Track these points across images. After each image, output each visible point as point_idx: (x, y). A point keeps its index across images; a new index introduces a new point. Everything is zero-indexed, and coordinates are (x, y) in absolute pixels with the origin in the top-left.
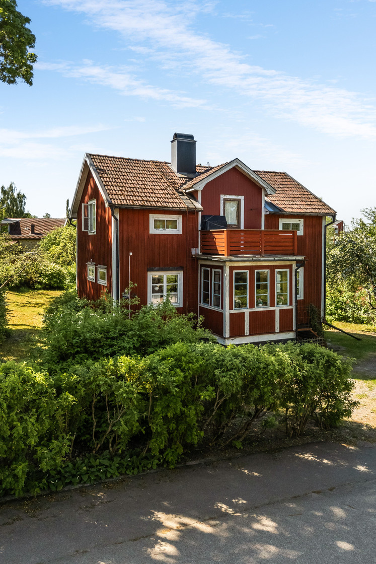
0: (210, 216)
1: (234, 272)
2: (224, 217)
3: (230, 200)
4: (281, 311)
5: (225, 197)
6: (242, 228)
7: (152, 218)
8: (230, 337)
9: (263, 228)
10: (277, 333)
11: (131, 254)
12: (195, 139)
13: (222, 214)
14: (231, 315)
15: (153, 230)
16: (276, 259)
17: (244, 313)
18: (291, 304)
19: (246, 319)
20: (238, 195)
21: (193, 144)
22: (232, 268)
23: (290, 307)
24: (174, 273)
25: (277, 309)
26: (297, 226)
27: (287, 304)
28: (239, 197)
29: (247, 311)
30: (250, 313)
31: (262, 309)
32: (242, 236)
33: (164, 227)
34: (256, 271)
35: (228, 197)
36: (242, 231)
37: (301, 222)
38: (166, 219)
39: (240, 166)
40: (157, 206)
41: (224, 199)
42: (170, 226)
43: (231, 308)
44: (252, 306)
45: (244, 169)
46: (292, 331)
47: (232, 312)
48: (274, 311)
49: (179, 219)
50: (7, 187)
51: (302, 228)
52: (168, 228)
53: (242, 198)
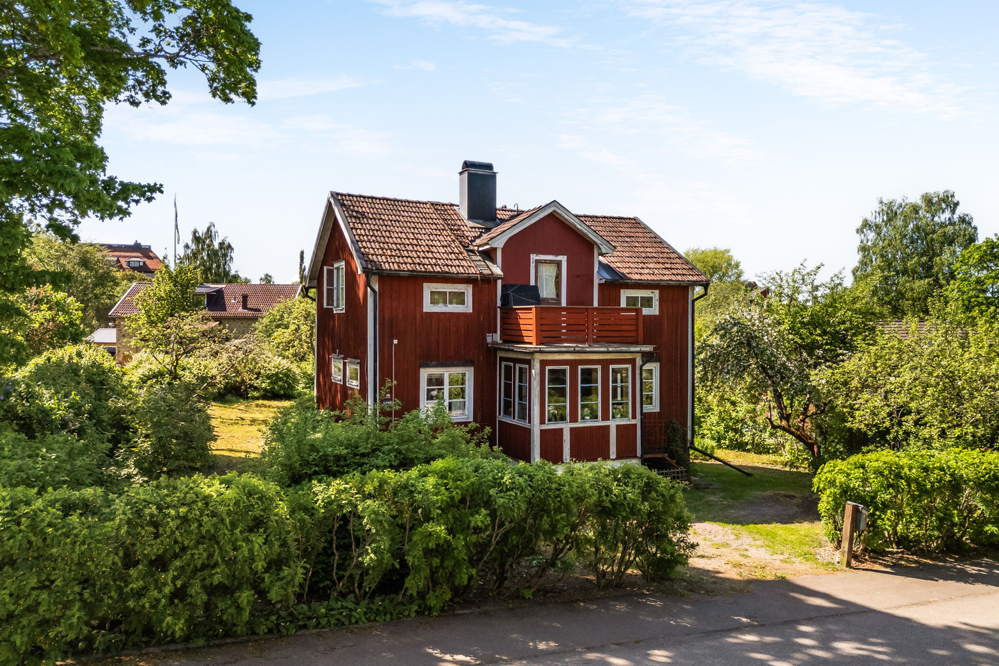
0: (514, 285)
1: (547, 368)
2: (536, 288)
3: (545, 262)
4: (618, 426)
5: (538, 258)
6: (564, 304)
7: (428, 288)
9: (596, 304)
10: (613, 460)
11: (395, 342)
12: (495, 170)
13: (532, 283)
14: (542, 431)
15: (428, 307)
16: (610, 349)
17: (561, 430)
18: (634, 417)
19: (565, 438)
20: (558, 254)
21: (493, 177)
22: (543, 363)
23: (633, 422)
24: (460, 370)
25: (613, 424)
26: (648, 302)
27: (627, 416)
28: (559, 258)
29: (566, 427)
30: (571, 429)
31: (590, 423)
32: (564, 316)
33: (445, 303)
34: (580, 367)
35: (542, 257)
36: (564, 309)
37: (655, 295)
38: (448, 290)
39: (559, 211)
40: (434, 272)
41: (536, 260)
42: (454, 301)
43: (542, 422)
44: (574, 419)
45: (566, 217)
46: (635, 457)
47: (544, 427)
48: (608, 428)
49: (468, 290)
50: (202, 231)
51: (657, 303)
52: (451, 303)
53: (563, 259)
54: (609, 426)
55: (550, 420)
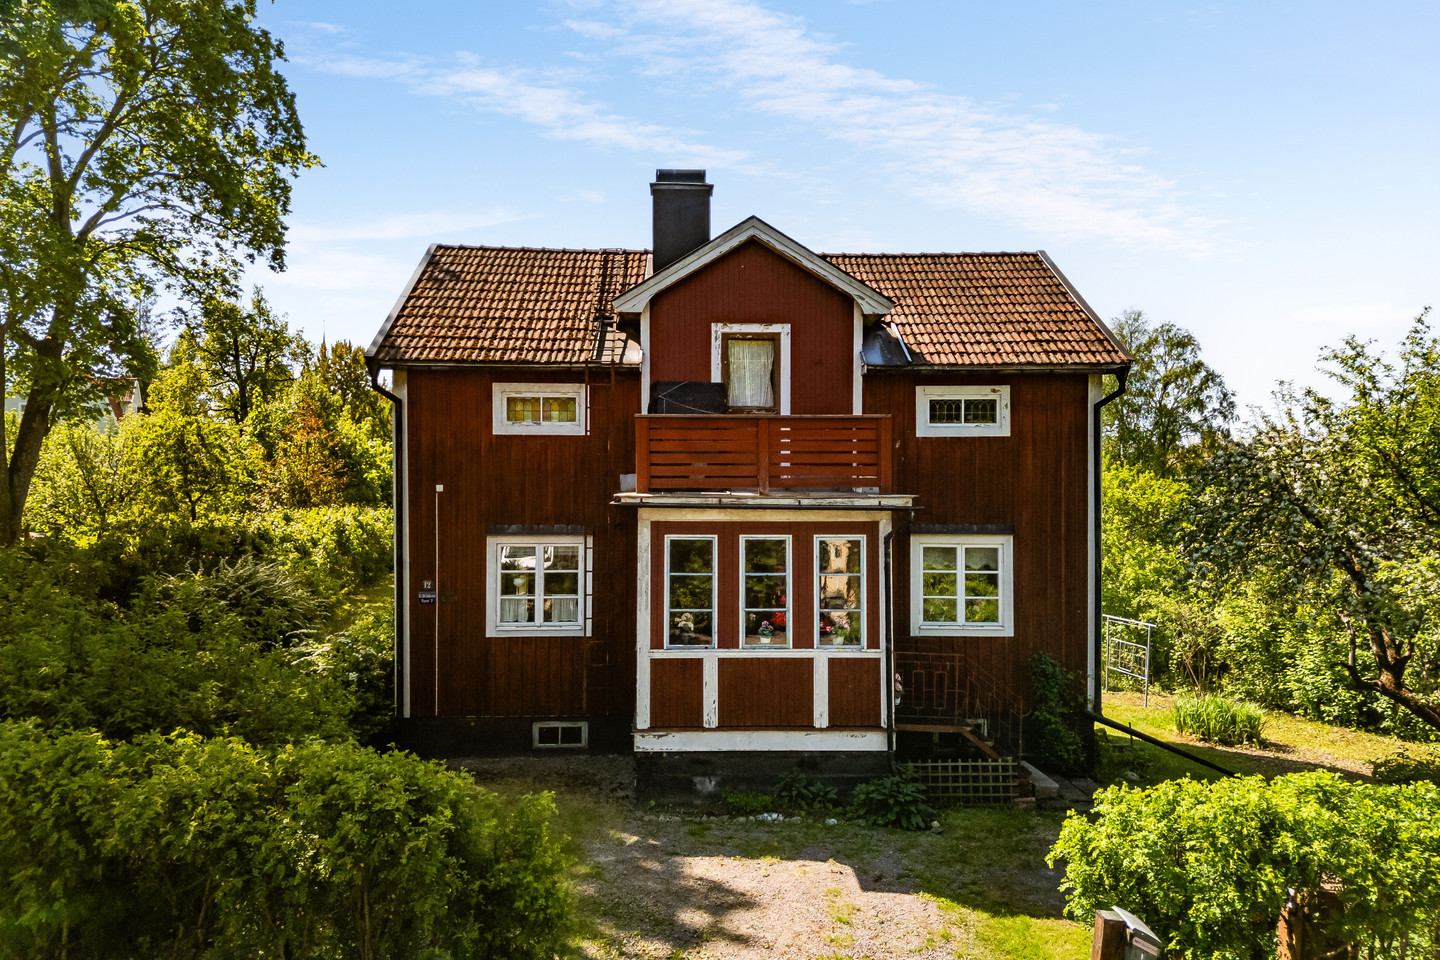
0: (673, 384)
2: (723, 389)
3: (744, 337)
4: (832, 662)
5: (727, 330)
6: (785, 410)
7: (501, 393)
8: (653, 728)
9: (858, 410)
10: (821, 730)
13: (716, 377)
14: (655, 663)
15: (501, 426)
17: (699, 662)
18: (873, 643)
19: (706, 678)
20: (769, 321)
22: (659, 529)
23: (872, 654)
24: (566, 542)
25: (821, 657)
27: (858, 640)
28: (775, 328)
29: (711, 658)
30: (722, 662)
31: (765, 649)
33: (536, 420)
34: (743, 539)
35: (736, 328)
36: (785, 421)
37: (1002, 396)
38: (542, 395)
39: (764, 237)
41: (723, 334)
42: (555, 414)
43: (656, 644)
44: (728, 641)
45: (779, 247)
46: (875, 726)
47: (659, 654)
48: (809, 663)
51: (1007, 413)
52: (548, 418)
53: (784, 330)
54: (810, 661)
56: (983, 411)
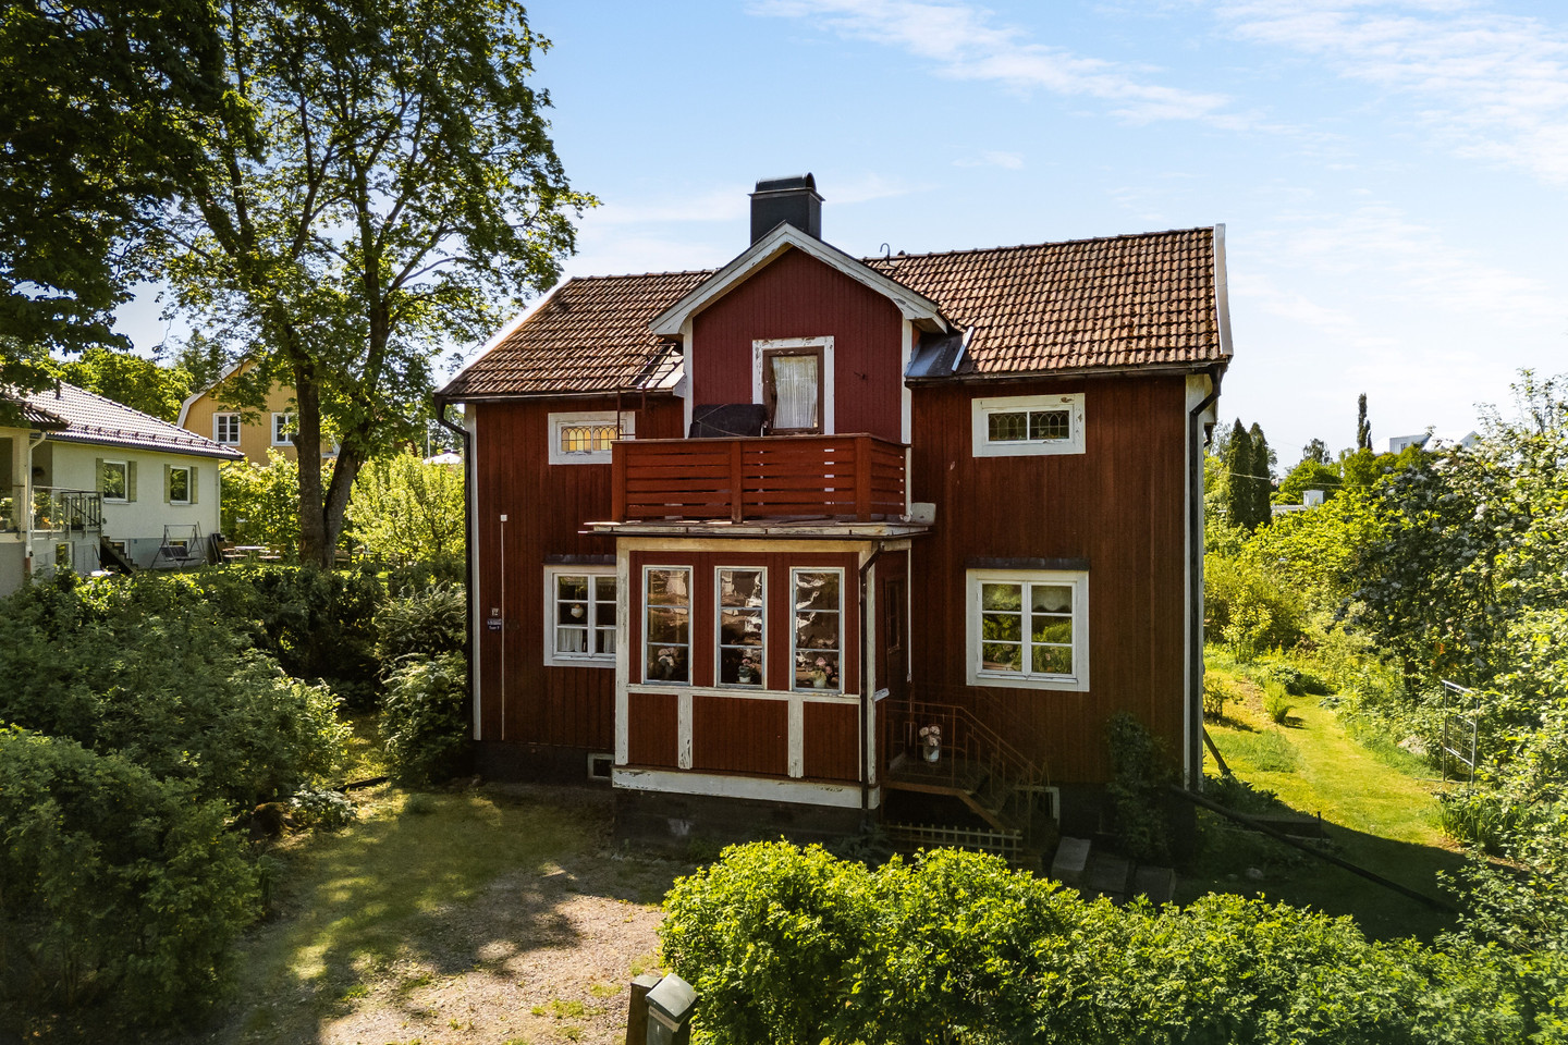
0: (715, 407)
1: (647, 568)
3: (786, 353)
4: (808, 706)
5: (768, 347)
6: (829, 429)
7: (555, 423)
8: (630, 765)
10: (795, 780)
11: (504, 518)
13: (758, 398)
14: (632, 697)
15: (556, 456)
17: (674, 699)
18: (850, 687)
19: (681, 716)
20: (811, 335)
22: (637, 559)
23: (849, 700)
25: (796, 700)
27: (835, 685)
28: (818, 342)
29: (686, 694)
30: (697, 700)
31: (741, 692)
34: (718, 569)
35: (777, 344)
37: (1076, 405)
38: (592, 425)
41: (765, 352)
42: (604, 442)
43: (634, 677)
44: (704, 679)
46: (855, 781)
47: (637, 689)
48: (782, 706)
51: (1081, 425)
52: (598, 447)
53: (827, 343)
54: (784, 704)
55: (652, 675)
56: (1055, 425)
